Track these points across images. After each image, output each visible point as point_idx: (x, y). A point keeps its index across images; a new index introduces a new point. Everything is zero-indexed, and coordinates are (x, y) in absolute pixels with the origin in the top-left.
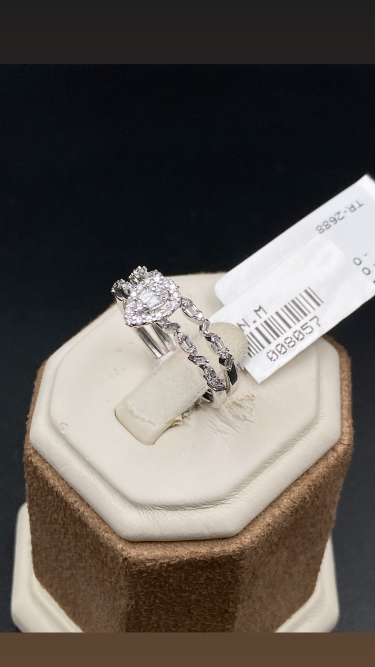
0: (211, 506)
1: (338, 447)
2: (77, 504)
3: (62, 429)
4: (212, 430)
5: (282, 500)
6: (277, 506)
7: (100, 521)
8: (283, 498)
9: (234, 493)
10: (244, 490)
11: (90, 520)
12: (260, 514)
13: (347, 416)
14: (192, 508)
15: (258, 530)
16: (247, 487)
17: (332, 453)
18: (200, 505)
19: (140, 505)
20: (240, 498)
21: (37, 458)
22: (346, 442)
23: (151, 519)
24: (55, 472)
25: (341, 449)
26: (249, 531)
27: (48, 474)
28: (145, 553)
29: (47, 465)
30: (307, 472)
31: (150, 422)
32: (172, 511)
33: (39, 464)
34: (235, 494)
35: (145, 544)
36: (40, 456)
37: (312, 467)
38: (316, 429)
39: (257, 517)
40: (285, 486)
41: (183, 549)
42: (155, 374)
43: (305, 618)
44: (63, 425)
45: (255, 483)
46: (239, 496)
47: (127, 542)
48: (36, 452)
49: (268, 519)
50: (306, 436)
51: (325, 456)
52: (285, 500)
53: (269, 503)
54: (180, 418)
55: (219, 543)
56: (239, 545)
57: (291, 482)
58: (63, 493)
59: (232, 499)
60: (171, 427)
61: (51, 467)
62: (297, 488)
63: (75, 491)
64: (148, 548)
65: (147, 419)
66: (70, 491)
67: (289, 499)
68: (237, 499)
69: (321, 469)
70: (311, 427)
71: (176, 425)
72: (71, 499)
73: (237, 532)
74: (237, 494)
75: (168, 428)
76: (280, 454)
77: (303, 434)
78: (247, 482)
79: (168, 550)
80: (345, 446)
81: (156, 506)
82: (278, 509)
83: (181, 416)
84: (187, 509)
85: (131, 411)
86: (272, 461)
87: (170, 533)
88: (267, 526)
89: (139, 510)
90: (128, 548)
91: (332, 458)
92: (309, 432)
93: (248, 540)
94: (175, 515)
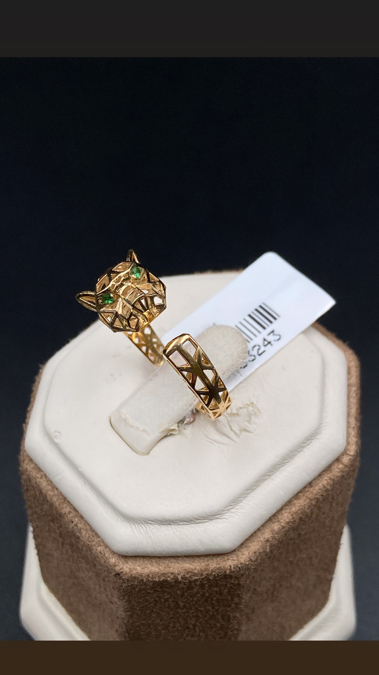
0: (206, 520)
1: (343, 458)
2: (71, 515)
3: (56, 437)
4: (208, 440)
5: (282, 514)
6: (277, 520)
7: (94, 533)
8: (283, 512)
9: (230, 507)
10: (241, 504)
11: (84, 532)
12: (259, 529)
13: (353, 425)
14: (186, 523)
15: (255, 546)
16: (244, 501)
17: (336, 464)
18: (194, 520)
19: (132, 519)
20: (236, 513)
21: (32, 466)
22: (352, 453)
23: (144, 534)
24: (50, 482)
25: (346, 460)
26: (246, 547)
27: (43, 484)
28: (139, 569)
29: (43, 473)
30: (310, 484)
31: (144, 431)
32: (165, 526)
33: (34, 473)
34: (231, 509)
35: (138, 559)
36: (36, 464)
37: (315, 479)
38: (318, 439)
39: (255, 532)
40: (286, 499)
41: (177, 565)
42: (150, 380)
43: (319, 628)
44: (56, 433)
45: (253, 497)
46: (236, 510)
47: (120, 556)
48: (31, 460)
49: (267, 534)
50: (307, 446)
51: (328, 468)
52: (286, 515)
53: (268, 518)
54: (175, 427)
55: (214, 559)
56: (236, 562)
57: (292, 496)
58: (57, 504)
59: (227, 514)
60: (166, 436)
61: (45, 475)
62: (299, 501)
63: (68, 502)
64: (141, 563)
65: (141, 428)
66: (65, 501)
67: (289, 513)
68: (233, 514)
69: (325, 481)
70: (313, 438)
71: (171, 434)
72: (66, 509)
73: (233, 549)
74: (233, 508)
75: (163, 438)
76: (279, 466)
77: (306, 444)
78: (244, 496)
79: (162, 566)
80: (350, 457)
81: (149, 520)
82: (277, 523)
83: (177, 425)
84: (181, 523)
85: (125, 420)
86: (271, 473)
87: (163, 549)
88: (266, 541)
89: (132, 524)
90: (121, 563)
91: (337, 470)
92: (310, 443)
93: (245, 556)
94: (168, 529)
